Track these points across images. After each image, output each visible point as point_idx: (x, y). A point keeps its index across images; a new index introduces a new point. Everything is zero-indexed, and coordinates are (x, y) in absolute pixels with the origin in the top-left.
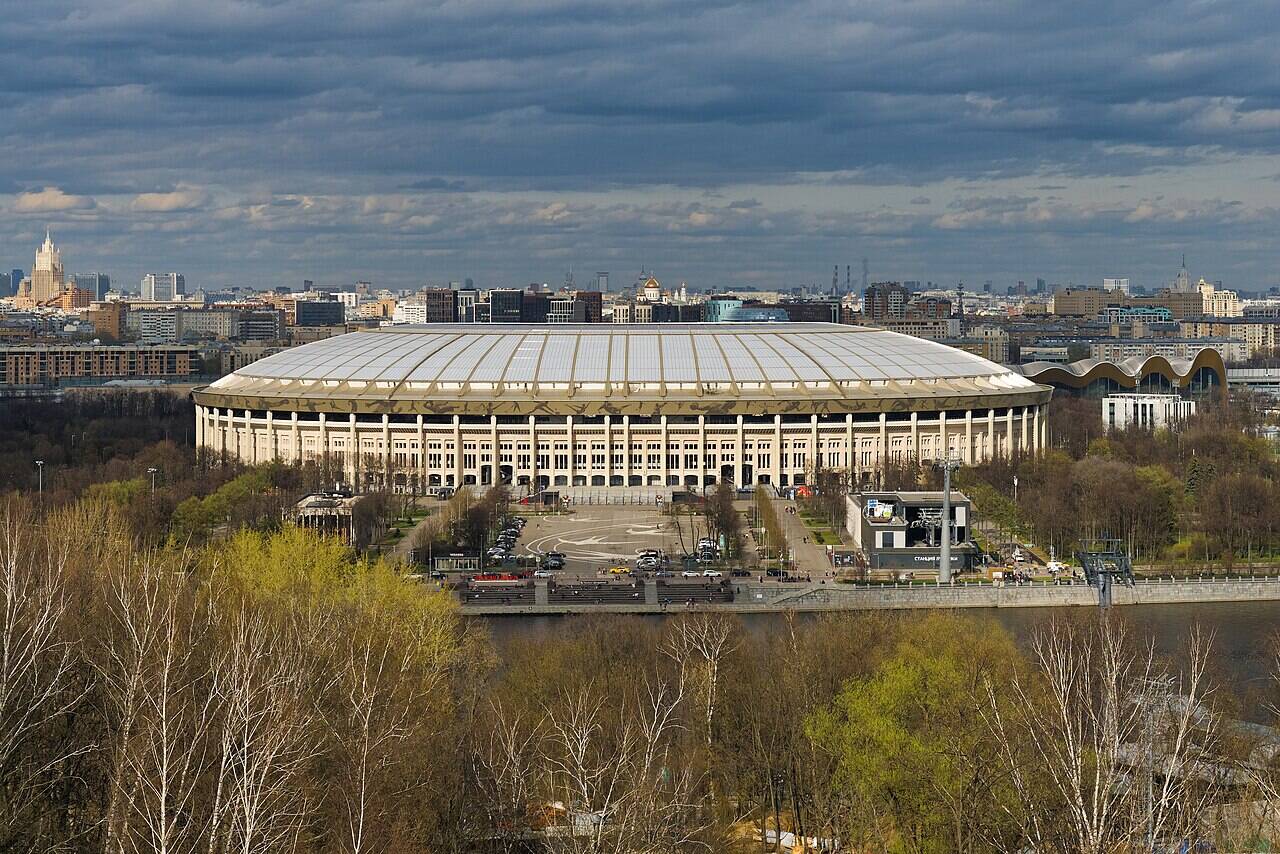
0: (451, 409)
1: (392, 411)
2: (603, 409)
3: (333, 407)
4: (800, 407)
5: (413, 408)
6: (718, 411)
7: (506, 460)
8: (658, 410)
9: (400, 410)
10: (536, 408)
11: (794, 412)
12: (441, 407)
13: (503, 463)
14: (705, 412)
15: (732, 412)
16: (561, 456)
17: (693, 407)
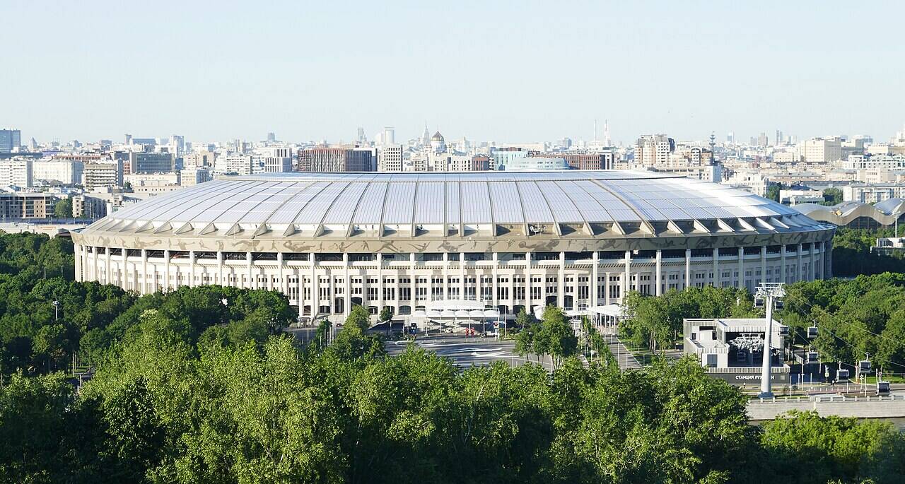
0: (308, 248)
1: (255, 249)
2: (442, 248)
3: (202, 246)
4: (615, 245)
5: (274, 247)
6: (544, 248)
7: (356, 292)
8: (491, 248)
9: (263, 248)
10: (383, 247)
11: (610, 249)
12: (299, 247)
13: (354, 295)
14: (532, 250)
15: (555, 249)
16: (405, 289)
17: (521, 246)
